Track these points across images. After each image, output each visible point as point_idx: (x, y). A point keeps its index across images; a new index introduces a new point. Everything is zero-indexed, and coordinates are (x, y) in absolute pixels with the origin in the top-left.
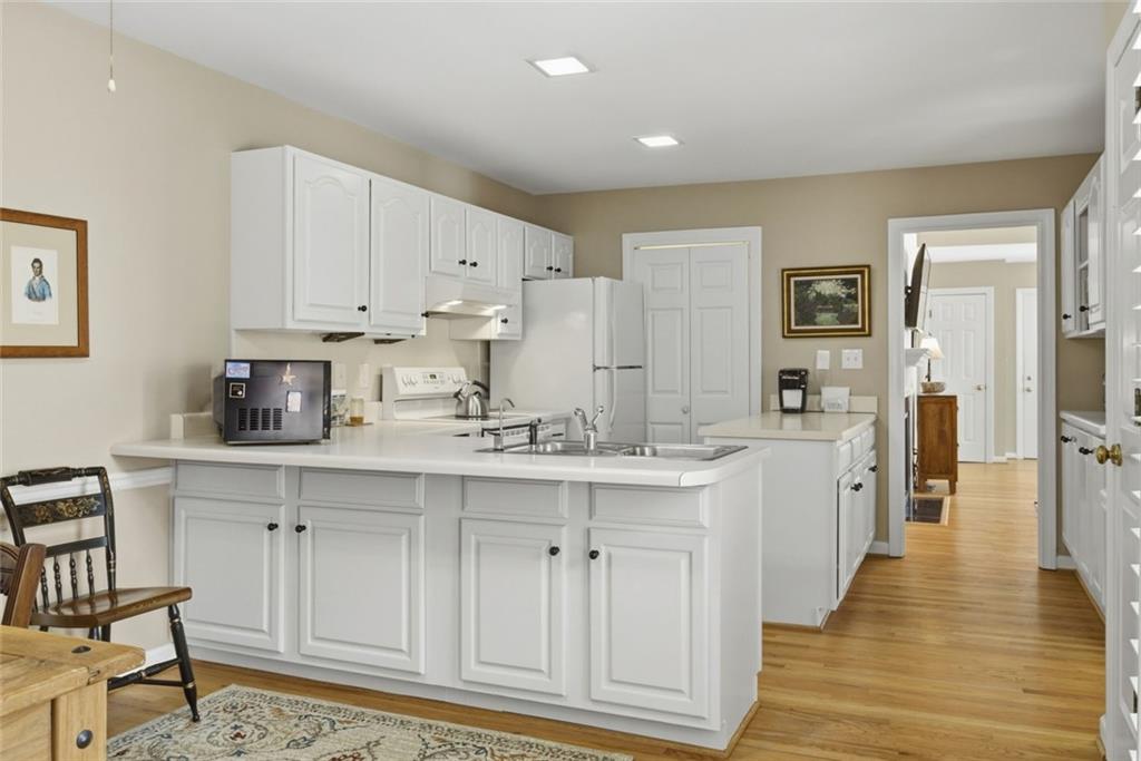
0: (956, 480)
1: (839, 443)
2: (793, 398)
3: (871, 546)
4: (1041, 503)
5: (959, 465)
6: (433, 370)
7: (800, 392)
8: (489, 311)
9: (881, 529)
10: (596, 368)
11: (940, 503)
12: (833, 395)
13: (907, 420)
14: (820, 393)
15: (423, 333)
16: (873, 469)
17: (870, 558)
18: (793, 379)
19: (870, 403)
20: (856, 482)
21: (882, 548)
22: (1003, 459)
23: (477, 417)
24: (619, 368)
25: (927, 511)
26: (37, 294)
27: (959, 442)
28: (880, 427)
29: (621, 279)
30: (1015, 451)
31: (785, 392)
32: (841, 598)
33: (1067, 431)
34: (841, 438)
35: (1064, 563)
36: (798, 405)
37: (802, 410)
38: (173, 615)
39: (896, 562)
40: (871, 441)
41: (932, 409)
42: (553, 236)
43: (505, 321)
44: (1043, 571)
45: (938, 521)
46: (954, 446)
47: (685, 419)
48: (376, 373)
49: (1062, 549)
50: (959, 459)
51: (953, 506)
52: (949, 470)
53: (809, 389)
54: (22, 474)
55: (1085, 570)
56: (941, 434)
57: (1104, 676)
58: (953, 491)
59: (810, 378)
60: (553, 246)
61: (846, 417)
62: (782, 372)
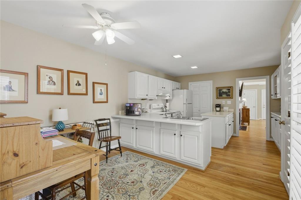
0: (249, 123)
1: (226, 117)
2: (218, 109)
3: (233, 135)
4: (266, 128)
5: (250, 120)
6: (158, 104)
7: (219, 108)
8: (167, 95)
9: (235, 131)
10: (184, 104)
11: (246, 127)
12: (226, 108)
13: (240, 113)
14: (223, 108)
15: (156, 99)
16: (233, 121)
17: (232, 136)
18: (218, 106)
19: (233, 110)
20: (230, 124)
21: (235, 135)
22: (259, 119)
23: (165, 111)
24: (188, 104)
25: (244, 128)
26: (101, 94)
27: (250, 116)
28: (234, 114)
29: (188, 89)
30: (261, 118)
31: (217, 108)
32: (227, 144)
33: (272, 116)
34: (226, 116)
35: (271, 140)
36: (219, 110)
37: (220, 111)
38: (119, 141)
39: (237, 138)
40: (233, 116)
41: (245, 111)
42: (177, 83)
43: (169, 97)
44: (267, 141)
45: (246, 130)
46: (249, 117)
47: (199, 112)
48: (149, 105)
49: (271, 137)
50: (250, 119)
51: (249, 128)
52: (248, 121)
53: (221, 107)
54: (99, 119)
55: (276, 141)
56: (246, 115)
57: (281, 163)
58: (249, 125)
59: (221, 106)
60: (177, 85)
61: (228, 112)
62: (216, 105)
